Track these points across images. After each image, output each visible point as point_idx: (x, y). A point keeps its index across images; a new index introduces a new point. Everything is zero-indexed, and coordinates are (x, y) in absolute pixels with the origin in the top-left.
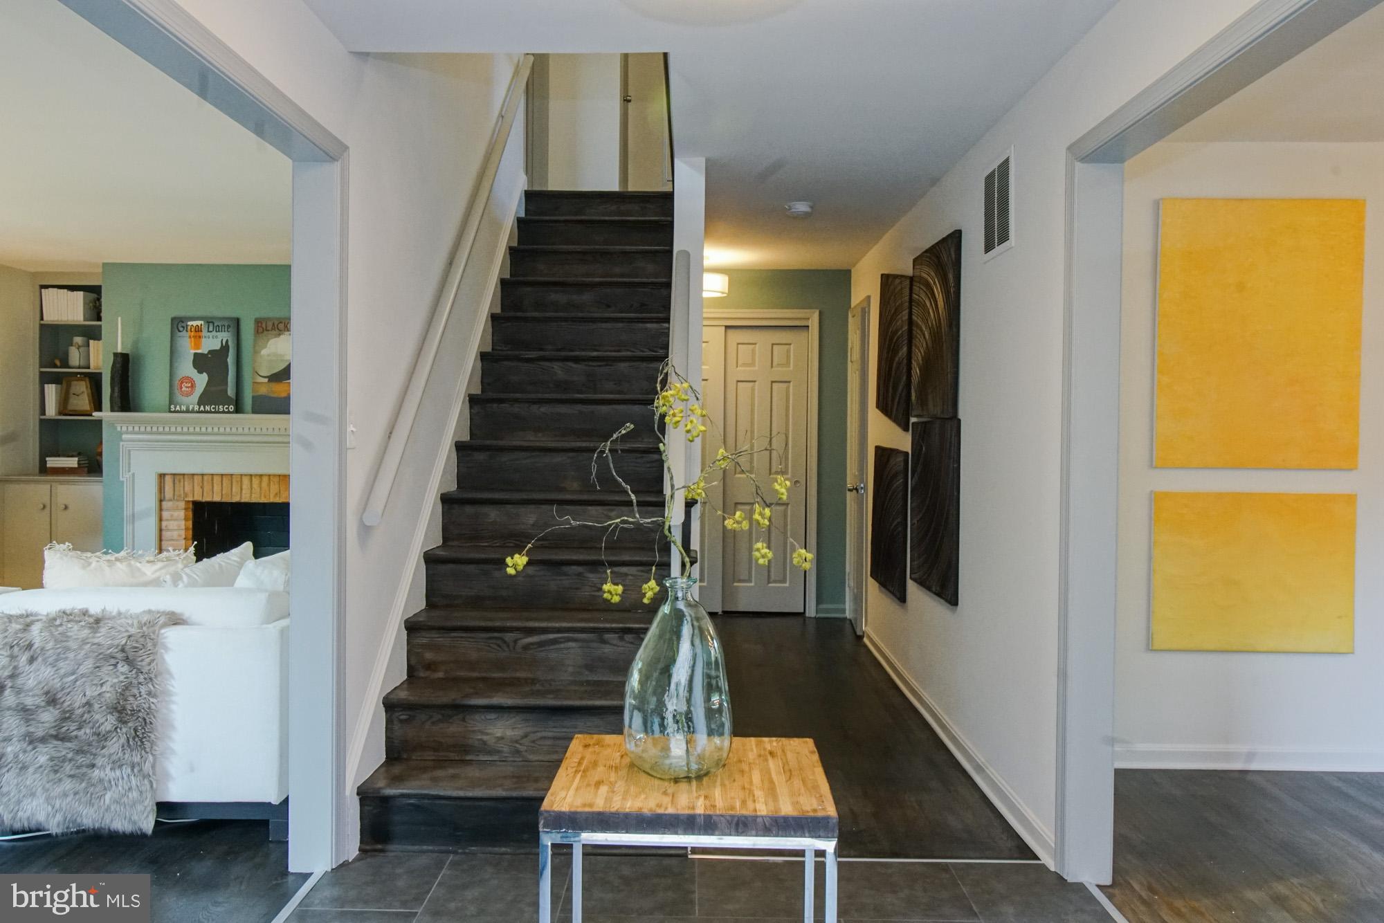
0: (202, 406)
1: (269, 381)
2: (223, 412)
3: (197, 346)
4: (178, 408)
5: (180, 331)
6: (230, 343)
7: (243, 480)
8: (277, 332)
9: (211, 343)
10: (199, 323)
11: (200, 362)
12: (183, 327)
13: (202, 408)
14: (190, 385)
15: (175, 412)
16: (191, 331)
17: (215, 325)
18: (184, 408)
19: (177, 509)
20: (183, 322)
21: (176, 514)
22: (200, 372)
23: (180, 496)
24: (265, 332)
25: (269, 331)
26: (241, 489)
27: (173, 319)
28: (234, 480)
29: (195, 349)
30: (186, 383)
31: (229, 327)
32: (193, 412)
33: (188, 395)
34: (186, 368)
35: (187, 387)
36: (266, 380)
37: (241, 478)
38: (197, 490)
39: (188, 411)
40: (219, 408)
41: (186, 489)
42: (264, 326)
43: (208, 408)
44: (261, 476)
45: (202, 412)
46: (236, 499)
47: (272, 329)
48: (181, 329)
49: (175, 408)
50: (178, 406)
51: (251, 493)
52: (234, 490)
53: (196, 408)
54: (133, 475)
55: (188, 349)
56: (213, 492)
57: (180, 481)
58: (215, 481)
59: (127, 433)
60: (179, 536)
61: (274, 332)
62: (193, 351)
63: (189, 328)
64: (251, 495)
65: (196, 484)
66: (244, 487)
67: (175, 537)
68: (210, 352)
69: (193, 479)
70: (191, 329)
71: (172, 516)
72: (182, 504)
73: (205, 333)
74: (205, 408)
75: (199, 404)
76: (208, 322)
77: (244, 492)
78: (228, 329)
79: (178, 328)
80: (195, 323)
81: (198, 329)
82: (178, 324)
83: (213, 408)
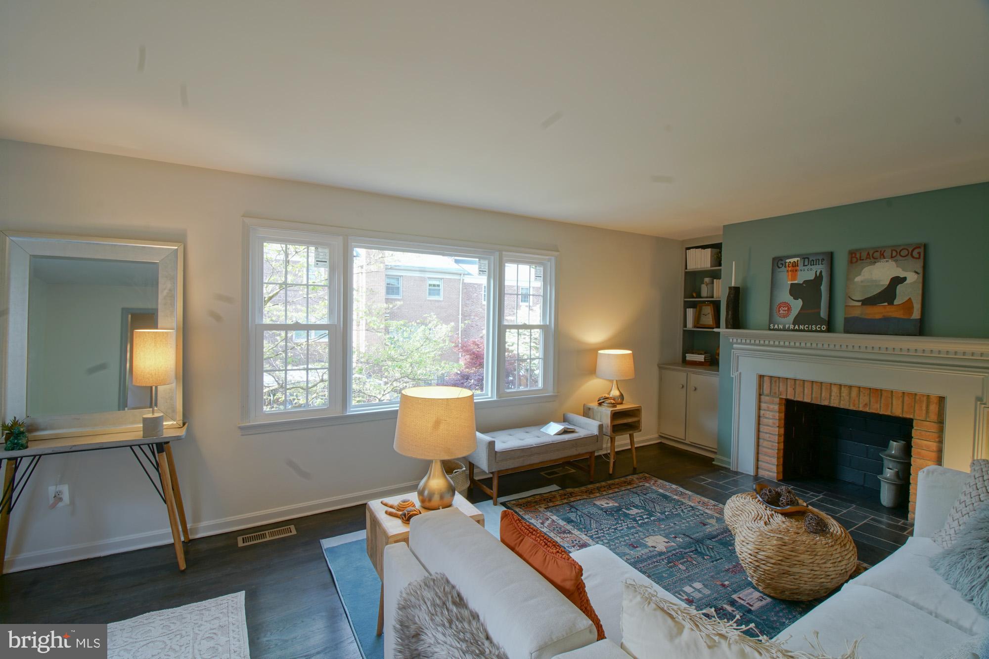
0: (797, 326)
1: (862, 304)
2: (816, 331)
3: (794, 278)
4: (776, 327)
5: (779, 268)
6: (824, 274)
7: (833, 388)
8: (872, 260)
9: (806, 274)
10: (795, 260)
11: (796, 291)
12: (782, 264)
13: (797, 327)
14: (786, 309)
15: (773, 330)
16: (789, 267)
17: (810, 260)
18: (781, 327)
19: (772, 403)
20: (782, 260)
21: (772, 406)
22: (796, 298)
23: (775, 393)
24: (859, 262)
25: (863, 260)
26: (830, 396)
27: (774, 259)
28: (823, 387)
29: (791, 281)
30: (784, 307)
31: (823, 260)
32: (789, 330)
33: (785, 316)
34: (784, 296)
35: (783, 310)
36: (860, 304)
37: (831, 386)
38: (790, 390)
39: (784, 330)
40: (812, 328)
41: (781, 389)
42: (858, 255)
43: (801, 327)
44: (850, 387)
45: (796, 330)
46: (825, 403)
47: (867, 258)
48: (780, 266)
49: (774, 326)
50: (776, 325)
51: (840, 399)
52: (823, 395)
53: (792, 327)
54: (740, 373)
55: (786, 280)
56: (804, 395)
57: (775, 382)
58: (806, 386)
59: (737, 343)
60: (774, 423)
61: (868, 260)
62: (790, 282)
63: (787, 264)
64: (840, 402)
65: (788, 386)
66: (833, 394)
67: (771, 424)
68: (805, 282)
69: (787, 381)
70: (789, 265)
71: (768, 407)
72: (777, 400)
73: (801, 267)
74: (799, 327)
75: (794, 323)
76: (804, 258)
77: (832, 398)
78: (822, 262)
79: (777, 263)
80: (792, 260)
81: (795, 265)
82: (778, 262)
83: (807, 327)
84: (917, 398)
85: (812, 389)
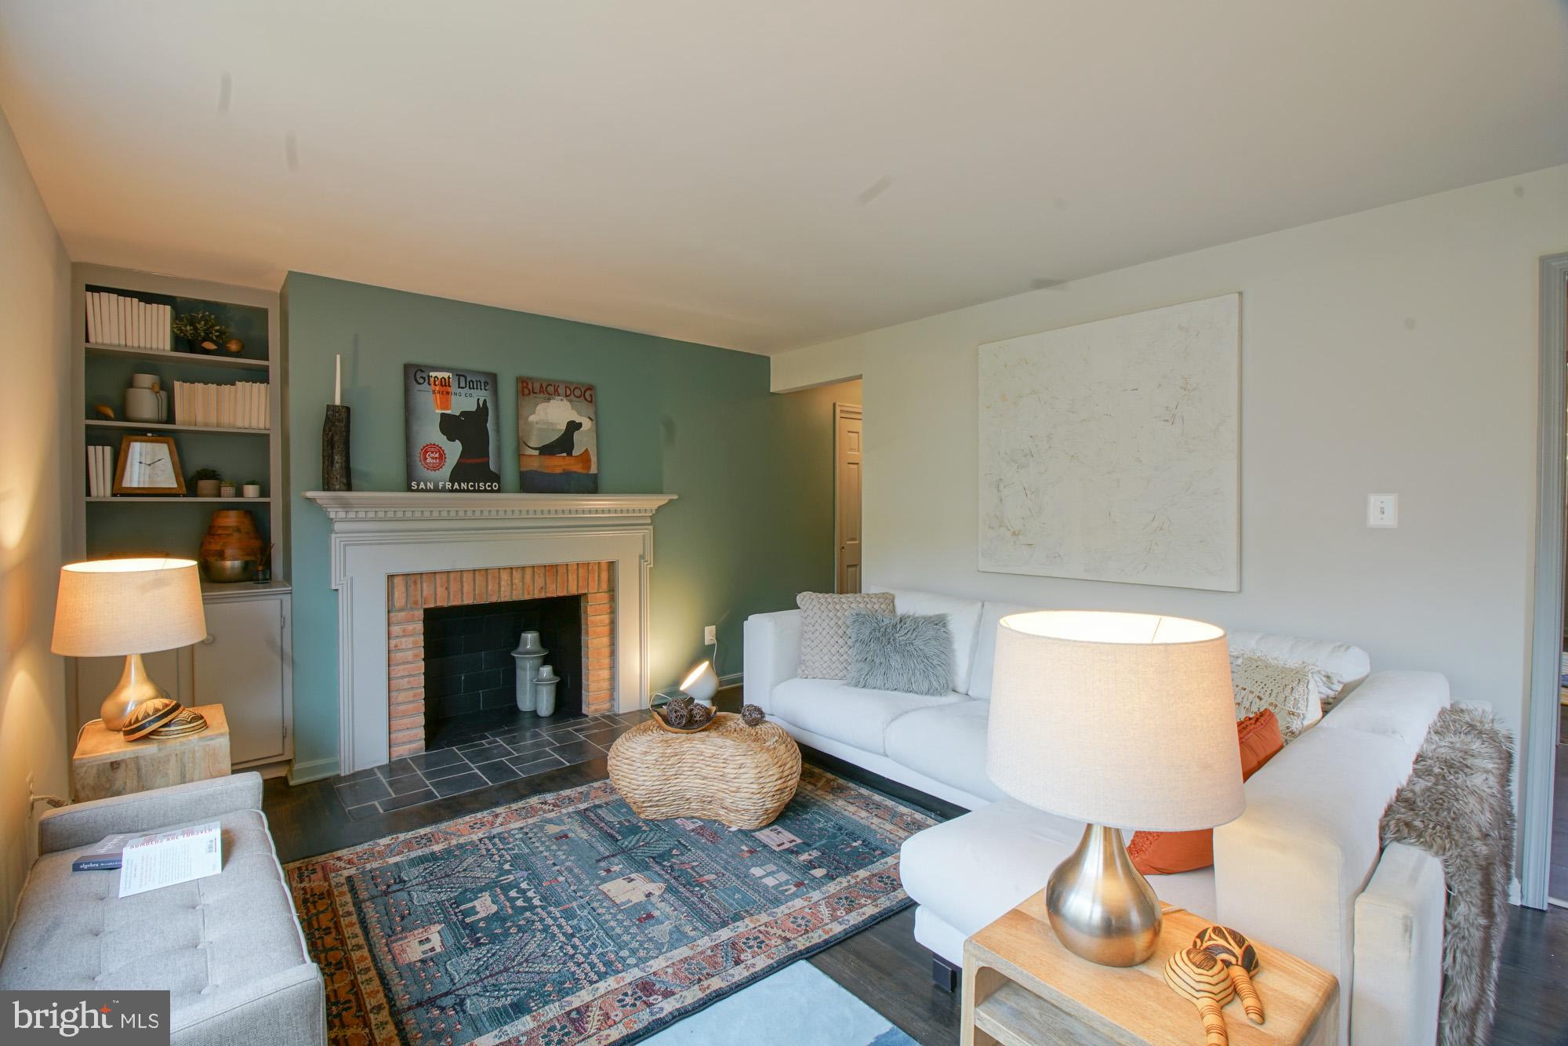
0: (456, 484)
1: (540, 454)
2: (485, 491)
3: (445, 404)
4: (422, 485)
5: (420, 384)
6: (489, 405)
7: (501, 574)
8: (547, 396)
9: (463, 402)
10: (446, 375)
11: (451, 426)
12: (424, 378)
13: (456, 486)
14: (437, 455)
15: (418, 490)
16: (435, 384)
17: (468, 380)
18: (431, 486)
19: (411, 620)
20: (422, 371)
21: (410, 627)
22: (451, 439)
23: (416, 603)
24: (532, 395)
25: (536, 393)
26: (500, 587)
27: (407, 367)
28: (490, 577)
29: (442, 409)
30: (432, 452)
31: (486, 383)
32: (444, 490)
33: (435, 468)
34: (431, 433)
35: (433, 458)
36: (537, 453)
37: (499, 573)
38: (441, 591)
39: (436, 490)
40: (479, 487)
41: (425, 593)
42: (530, 387)
43: (464, 486)
44: (523, 568)
45: (456, 491)
46: (494, 599)
47: (540, 392)
48: (421, 381)
49: (418, 485)
50: (422, 483)
51: (512, 589)
52: (490, 587)
53: (448, 485)
54: (352, 579)
55: (431, 409)
56: (462, 594)
57: (415, 582)
58: (464, 579)
59: (342, 521)
60: (416, 656)
61: (542, 395)
62: (439, 411)
63: (432, 380)
64: (512, 592)
65: (438, 585)
66: (503, 583)
67: (410, 659)
68: (463, 413)
69: (435, 578)
70: (435, 381)
71: (404, 631)
72: (420, 614)
73: (454, 388)
74: (460, 486)
75: (452, 480)
76: (459, 376)
77: (503, 589)
78: (485, 386)
79: (415, 376)
80: (440, 375)
81: (445, 383)
82: (414, 373)
83: (472, 486)
84: (590, 567)
85: (474, 584)
